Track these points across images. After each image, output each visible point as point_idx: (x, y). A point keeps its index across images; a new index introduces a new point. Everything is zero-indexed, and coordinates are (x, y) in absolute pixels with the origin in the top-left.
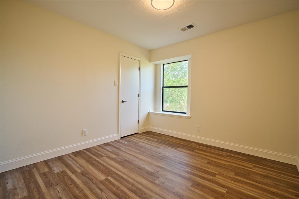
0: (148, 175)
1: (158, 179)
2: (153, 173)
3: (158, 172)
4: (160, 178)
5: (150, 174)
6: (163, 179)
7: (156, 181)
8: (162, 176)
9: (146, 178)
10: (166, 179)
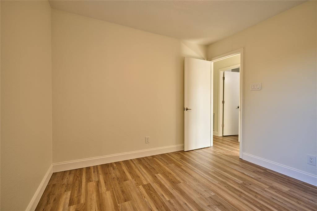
0: (223, 203)
1: (210, 196)
2: (217, 205)
3: (209, 206)
4: (209, 196)
5: (221, 205)
6: (205, 195)
7: (214, 195)
8: (206, 198)
9: (225, 200)
10: (201, 194)
